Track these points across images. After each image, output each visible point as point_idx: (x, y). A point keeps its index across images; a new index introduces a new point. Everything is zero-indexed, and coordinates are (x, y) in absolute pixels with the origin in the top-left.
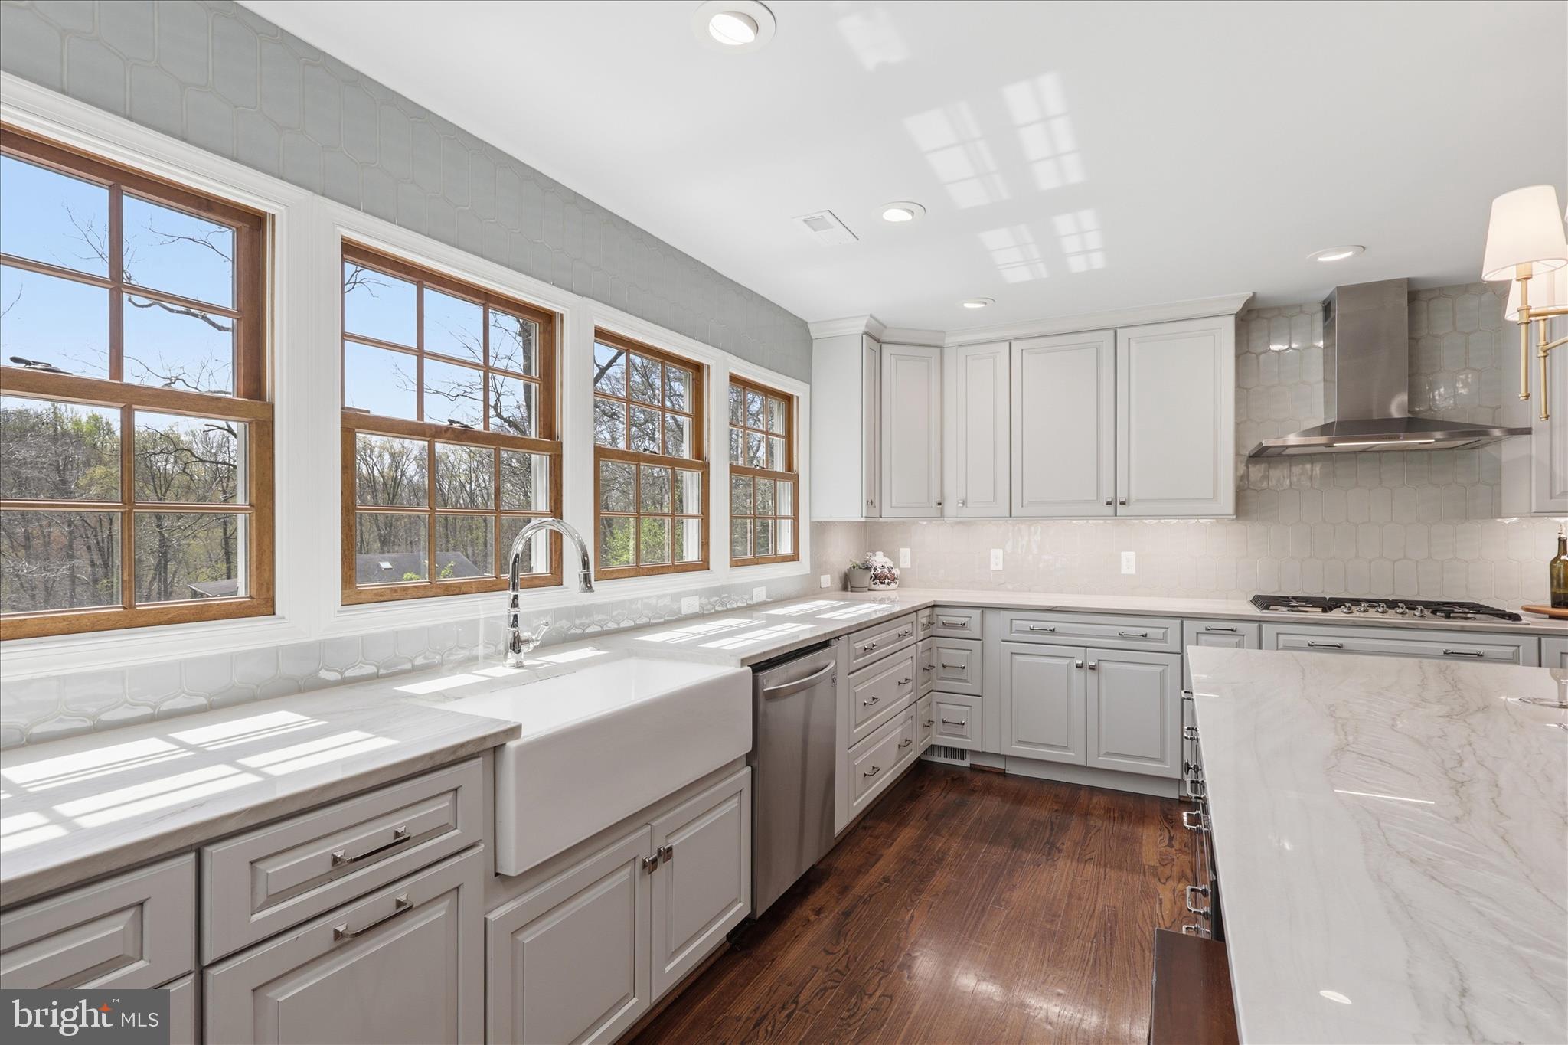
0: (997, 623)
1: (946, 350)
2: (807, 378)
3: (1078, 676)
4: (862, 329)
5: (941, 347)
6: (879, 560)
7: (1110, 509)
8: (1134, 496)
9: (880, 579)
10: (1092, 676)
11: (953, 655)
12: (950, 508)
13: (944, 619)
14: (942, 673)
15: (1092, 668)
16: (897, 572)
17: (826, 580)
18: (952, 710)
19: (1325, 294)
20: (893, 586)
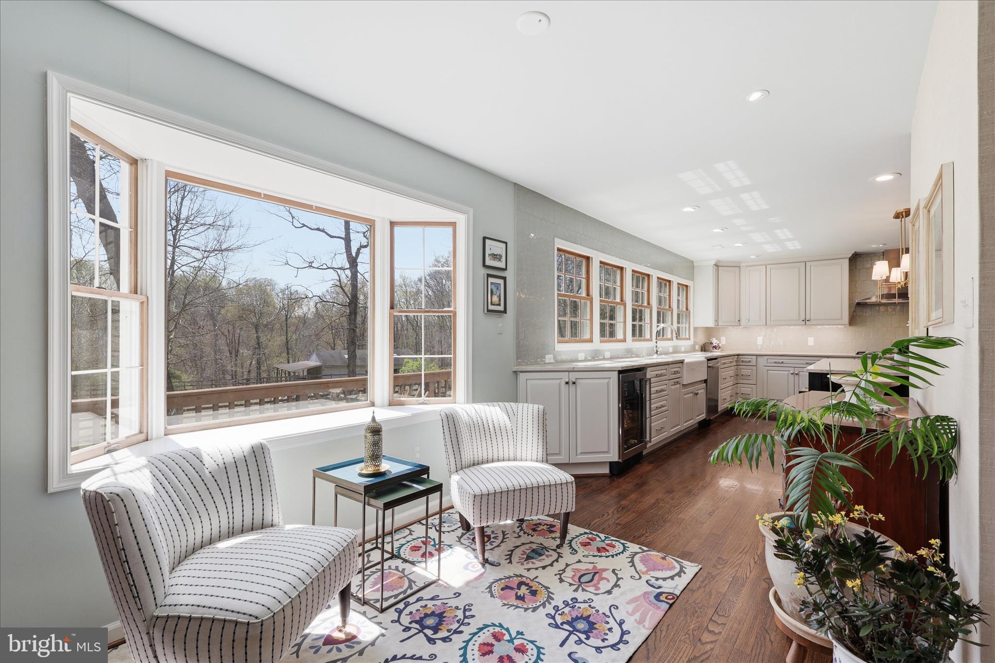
0: (762, 361)
1: (741, 268)
2: (692, 279)
3: (791, 377)
4: (714, 263)
5: (739, 267)
6: (715, 342)
7: (804, 322)
8: (812, 318)
9: (715, 347)
10: (796, 377)
11: (745, 371)
12: (743, 322)
13: (742, 359)
14: (741, 377)
15: (796, 374)
16: (720, 345)
17: (697, 347)
18: (745, 389)
19: (883, 251)
20: (720, 350)
